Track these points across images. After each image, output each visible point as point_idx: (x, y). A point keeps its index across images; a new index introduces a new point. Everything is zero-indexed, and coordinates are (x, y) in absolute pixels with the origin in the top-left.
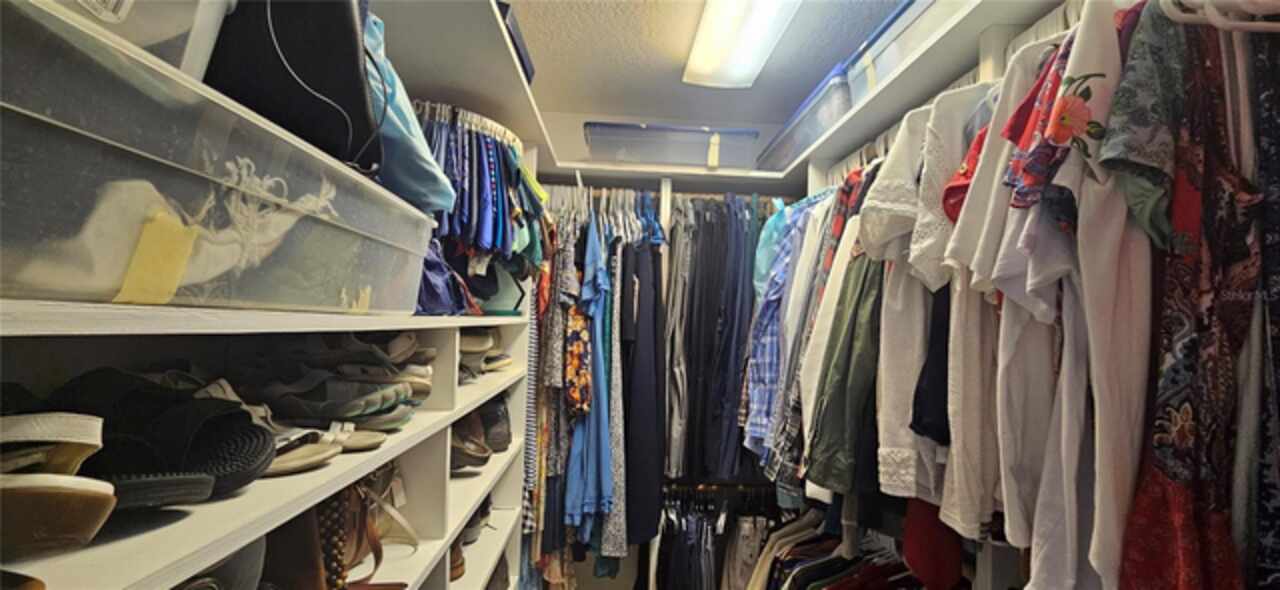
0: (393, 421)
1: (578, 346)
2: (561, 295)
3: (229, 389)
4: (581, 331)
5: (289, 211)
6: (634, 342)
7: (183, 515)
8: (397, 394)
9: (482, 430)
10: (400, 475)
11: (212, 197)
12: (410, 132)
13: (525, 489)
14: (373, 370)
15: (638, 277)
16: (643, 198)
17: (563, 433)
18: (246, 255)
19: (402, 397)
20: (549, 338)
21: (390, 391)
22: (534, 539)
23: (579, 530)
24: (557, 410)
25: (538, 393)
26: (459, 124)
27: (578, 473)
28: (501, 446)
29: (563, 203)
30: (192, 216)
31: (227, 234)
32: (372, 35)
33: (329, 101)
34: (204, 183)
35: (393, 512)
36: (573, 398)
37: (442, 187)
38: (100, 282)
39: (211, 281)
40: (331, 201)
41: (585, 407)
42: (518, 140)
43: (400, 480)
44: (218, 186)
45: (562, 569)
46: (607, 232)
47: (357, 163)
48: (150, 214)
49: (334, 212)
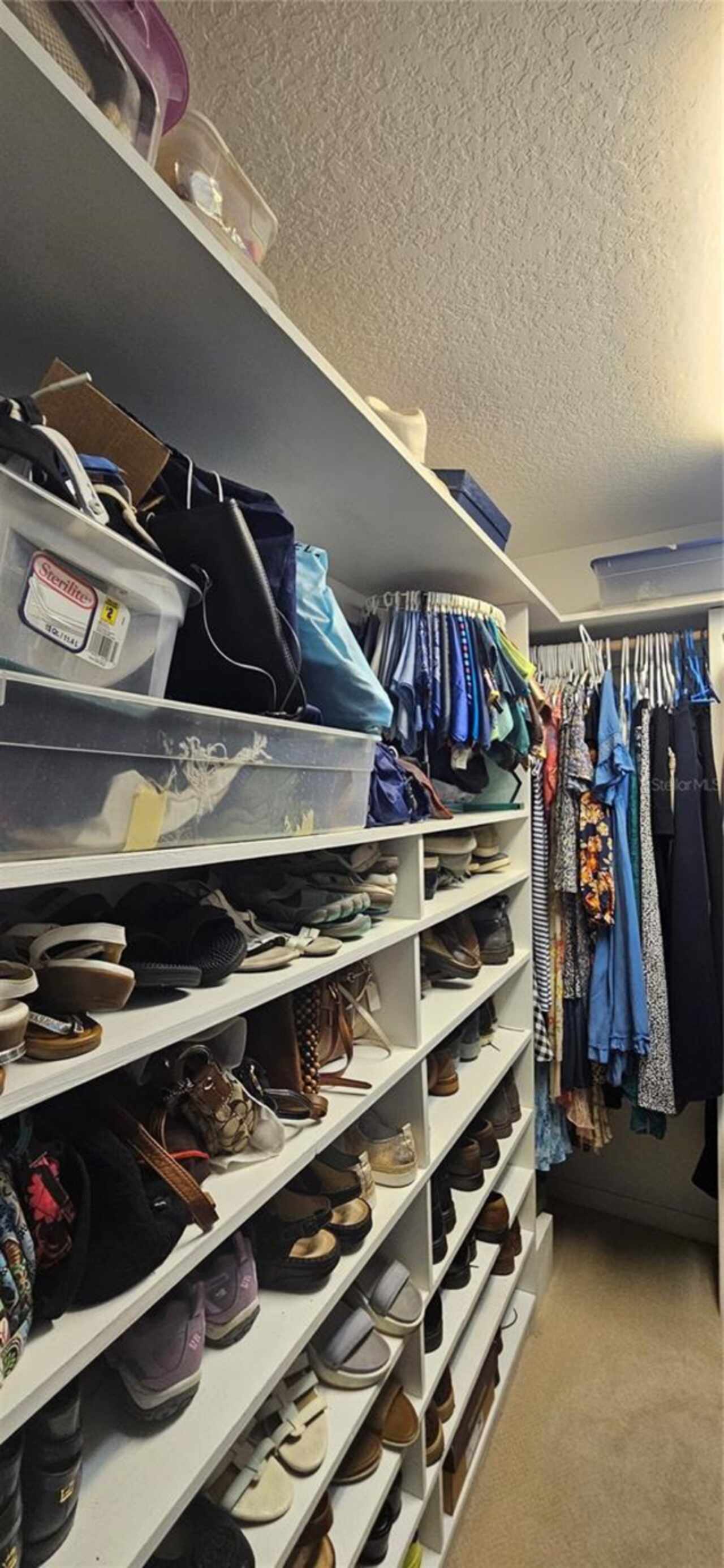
0: (352, 929)
1: (596, 842)
2: (570, 781)
3: (222, 897)
4: (598, 824)
5: (230, 765)
6: (671, 837)
7: (184, 995)
8: (355, 904)
9: (475, 938)
10: (374, 980)
11: (174, 769)
12: (347, 656)
13: (536, 1009)
14: (340, 879)
15: (674, 751)
16: (682, 642)
17: (581, 948)
18: (202, 805)
19: (360, 907)
20: (558, 833)
21: (348, 901)
22: (552, 1069)
23: (608, 1068)
24: (573, 919)
25: (549, 897)
26: (429, 609)
27: (604, 998)
28: (499, 956)
29: (572, 667)
30: (163, 785)
31: (189, 792)
32: (313, 567)
33: (256, 669)
34: (168, 762)
35: (366, 1015)
36: (590, 906)
37: (378, 703)
38: (115, 840)
39: (180, 829)
40: (263, 748)
41: (607, 918)
42: (495, 609)
43: (374, 985)
44: (176, 761)
45: (591, 1112)
46: (628, 696)
47: (285, 710)
48: (137, 791)
49: (269, 757)
